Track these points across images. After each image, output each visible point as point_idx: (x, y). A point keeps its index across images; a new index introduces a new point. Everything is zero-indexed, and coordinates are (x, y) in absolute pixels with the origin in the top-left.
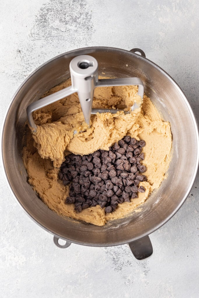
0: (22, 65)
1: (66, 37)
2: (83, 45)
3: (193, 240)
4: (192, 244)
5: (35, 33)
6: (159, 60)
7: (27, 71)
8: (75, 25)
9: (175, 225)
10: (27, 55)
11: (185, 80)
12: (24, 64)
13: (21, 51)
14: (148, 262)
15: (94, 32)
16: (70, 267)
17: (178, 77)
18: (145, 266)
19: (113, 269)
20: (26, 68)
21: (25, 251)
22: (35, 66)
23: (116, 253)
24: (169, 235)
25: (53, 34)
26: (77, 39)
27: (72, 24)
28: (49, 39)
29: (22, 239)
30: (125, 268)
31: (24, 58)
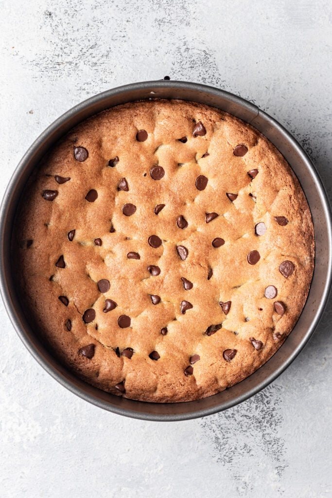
0: (53, 42)
2: (176, 9)
6: (326, 46)
7: (63, 55)
10: (65, 23)
12: (57, 41)
13: (53, 15)
14: (286, 448)
16: (129, 450)
18: (279, 458)
19: (214, 459)
20: (61, 48)
21: (41, 415)
22: (80, 45)
23: (222, 429)
29: (37, 389)
30: (239, 460)
31: (58, 29)
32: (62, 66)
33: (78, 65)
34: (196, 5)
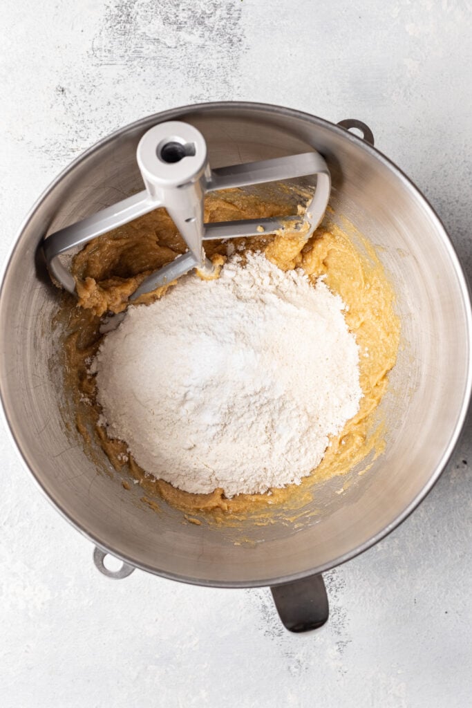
0: (66, 123)
1: (178, 60)
3: (463, 575)
4: (460, 583)
5: (103, 47)
6: (401, 127)
7: (79, 139)
8: (199, 32)
9: (419, 535)
10: (81, 100)
11: (463, 180)
12: (71, 122)
13: (66, 91)
14: (349, 620)
15: (246, 51)
17: (445, 171)
18: (341, 631)
19: (260, 631)
20: (76, 132)
21: (51, 576)
22: (98, 128)
24: (403, 558)
25: (145, 52)
26: (204, 68)
27: (194, 31)
28: (135, 63)
29: (46, 544)
31: (73, 108)
34: (240, 78)
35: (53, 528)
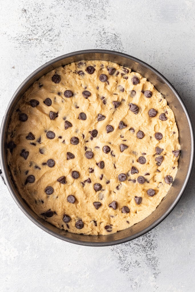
0: (27, 27)
2: (99, 9)
6: (184, 33)
7: (33, 34)
9: (192, 223)
10: (34, 16)
12: (29, 26)
13: (27, 11)
14: (159, 263)
16: (69, 265)
18: (155, 268)
19: (118, 269)
20: (32, 31)
21: (18, 244)
22: (42, 29)
23: (123, 252)
24: (184, 234)
26: (93, 2)
29: (16, 229)
30: (133, 269)
31: (30, 19)
32: (32, 41)
33: (41, 40)
34: (110, 7)
35: (19, 221)
